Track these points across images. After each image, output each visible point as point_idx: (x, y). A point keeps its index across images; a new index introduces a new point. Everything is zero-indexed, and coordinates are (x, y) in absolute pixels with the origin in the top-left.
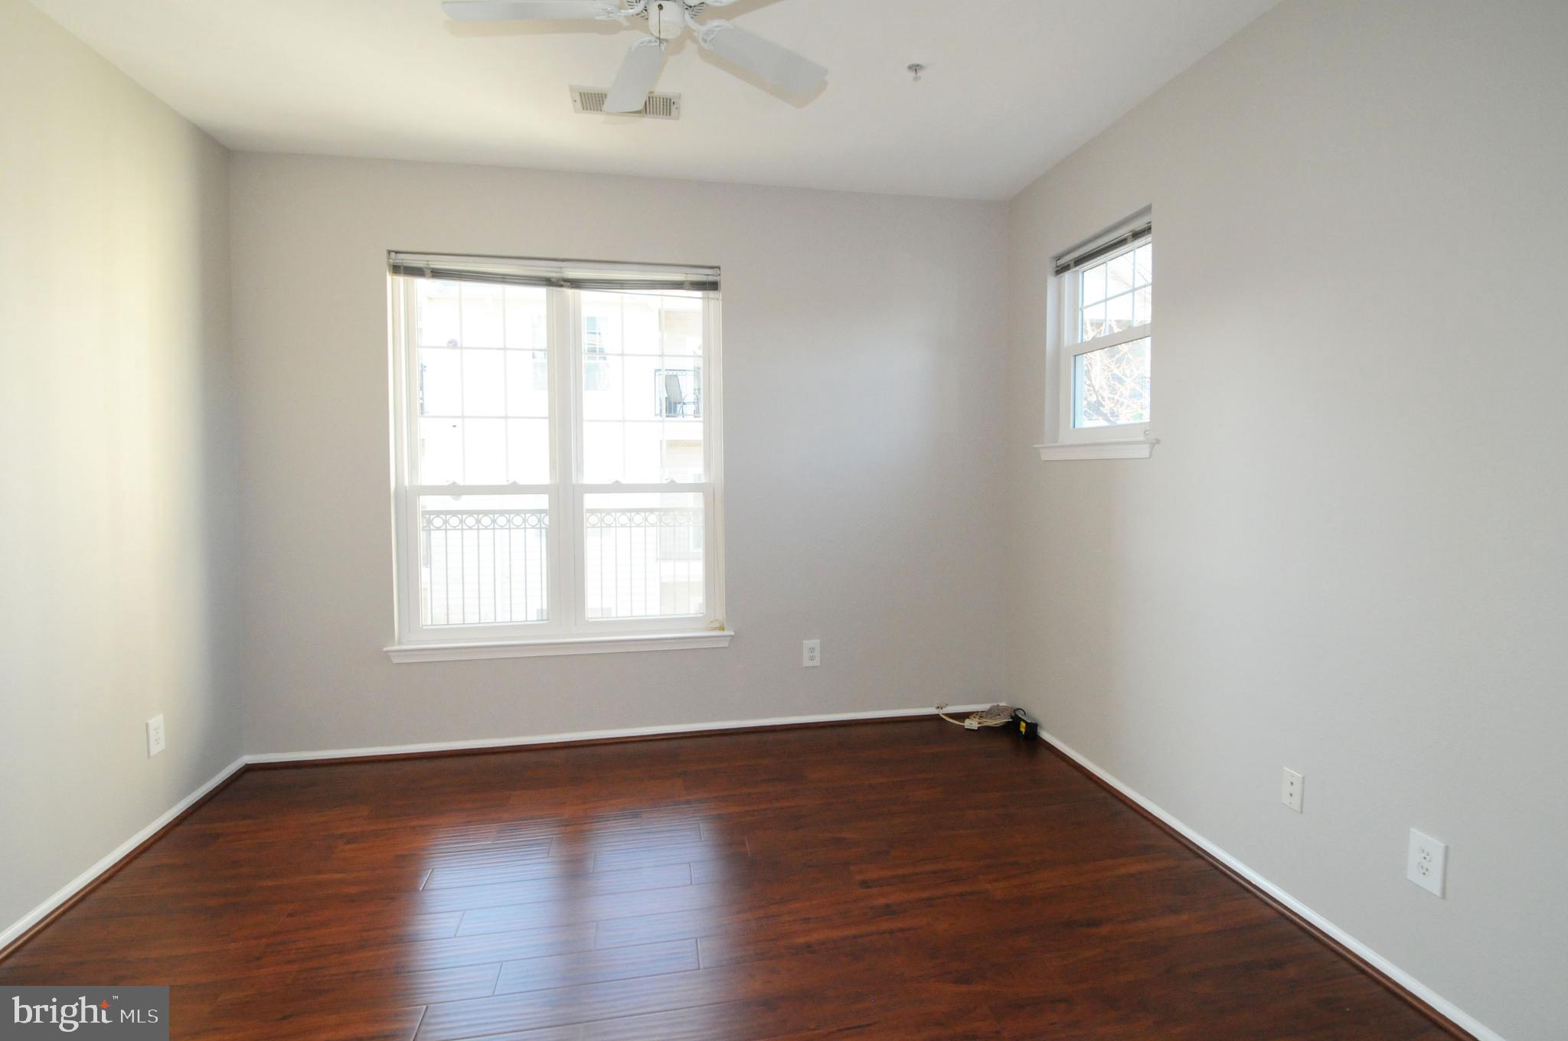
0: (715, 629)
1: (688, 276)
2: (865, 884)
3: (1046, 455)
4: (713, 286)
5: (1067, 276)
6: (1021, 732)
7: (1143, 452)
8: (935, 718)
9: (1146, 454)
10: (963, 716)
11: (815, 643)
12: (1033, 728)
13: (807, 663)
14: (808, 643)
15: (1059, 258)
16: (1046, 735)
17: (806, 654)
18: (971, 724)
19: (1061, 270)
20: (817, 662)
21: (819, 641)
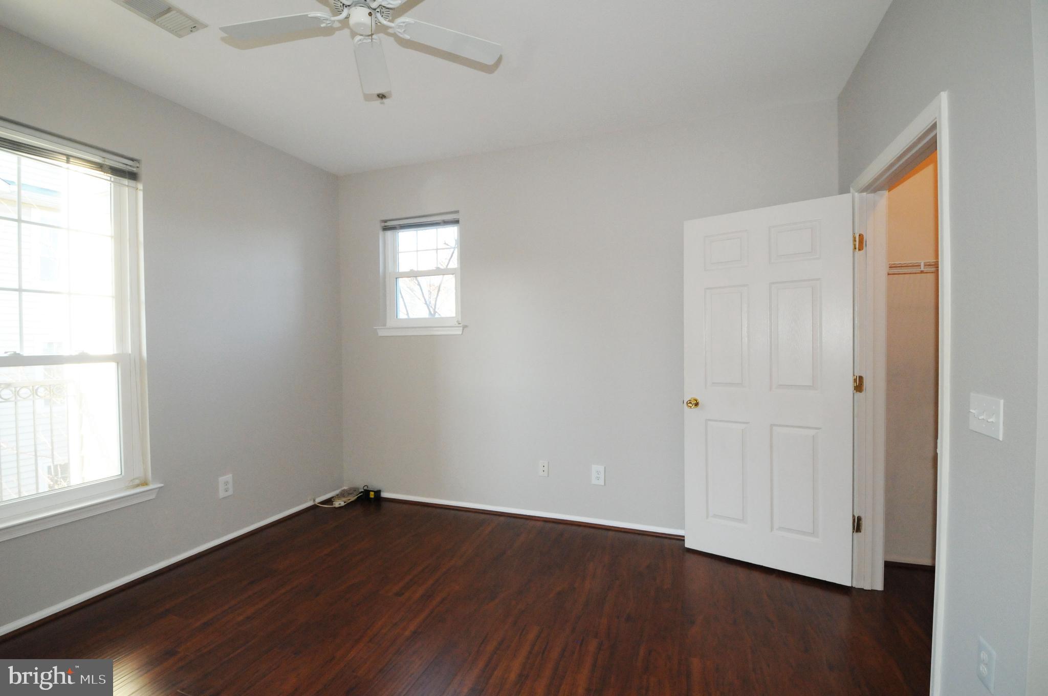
0: (138, 486)
1: (107, 160)
2: (399, 594)
3: (382, 333)
4: (133, 176)
5: (389, 234)
6: (372, 498)
7: (459, 332)
8: (314, 507)
9: (461, 333)
10: (329, 501)
11: (229, 477)
12: (378, 493)
13: (222, 494)
14: (222, 479)
15: (385, 221)
16: (385, 495)
17: (221, 487)
18: (338, 503)
19: (386, 229)
20: (230, 492)
21: (231, 475)
